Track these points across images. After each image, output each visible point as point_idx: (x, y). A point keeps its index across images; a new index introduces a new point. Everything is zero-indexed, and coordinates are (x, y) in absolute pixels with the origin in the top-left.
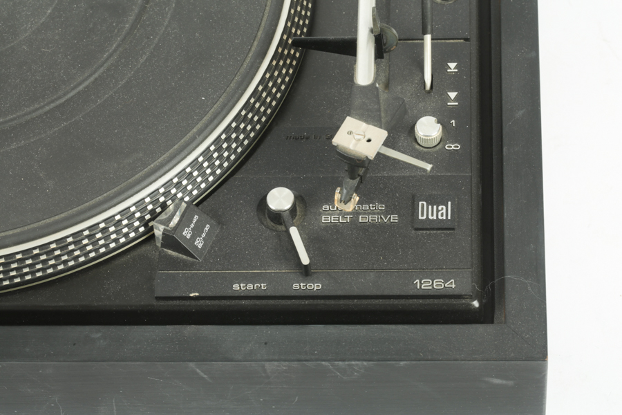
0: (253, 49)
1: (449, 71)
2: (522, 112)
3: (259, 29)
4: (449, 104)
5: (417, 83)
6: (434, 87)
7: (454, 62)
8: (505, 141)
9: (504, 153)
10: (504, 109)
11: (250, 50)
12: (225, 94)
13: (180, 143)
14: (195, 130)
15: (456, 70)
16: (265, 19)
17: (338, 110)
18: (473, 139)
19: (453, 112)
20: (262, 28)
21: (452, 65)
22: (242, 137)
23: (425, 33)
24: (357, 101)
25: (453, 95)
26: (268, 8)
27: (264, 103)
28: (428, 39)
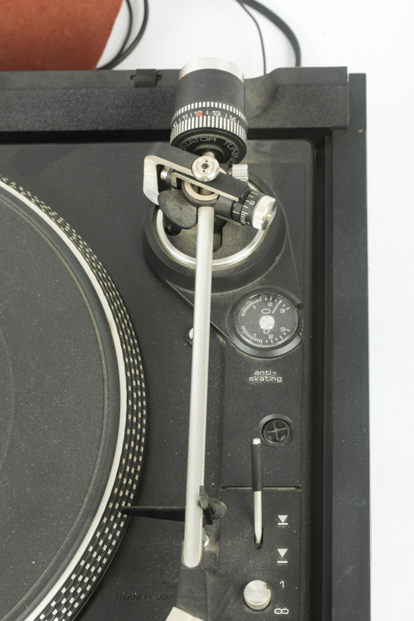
0: (84, 506)
1: (279, 524)
2: (351, 568)
3: (90, 483)
4: (278, 562)
5: (247, 538)
6: (264, 542)
7: (284, 514)
8: (335, 601)
9: (333, 615)
10: (334, 565)
11: (81, 507)
12: (55, 558)
13: (10, 613)
14: (25, 598)
15: (287, 524)
16: (96, 472)
17: (169, 565)
18: (302, 600)
19: (283, 572)
20: (92, 482)
21: (283, 518)
22: (72, 600)
23: (255, 489)
24: (184, 588)
25: (282, 552)
26: (99, 459)
27: (94, 563)
28: (258, 495)
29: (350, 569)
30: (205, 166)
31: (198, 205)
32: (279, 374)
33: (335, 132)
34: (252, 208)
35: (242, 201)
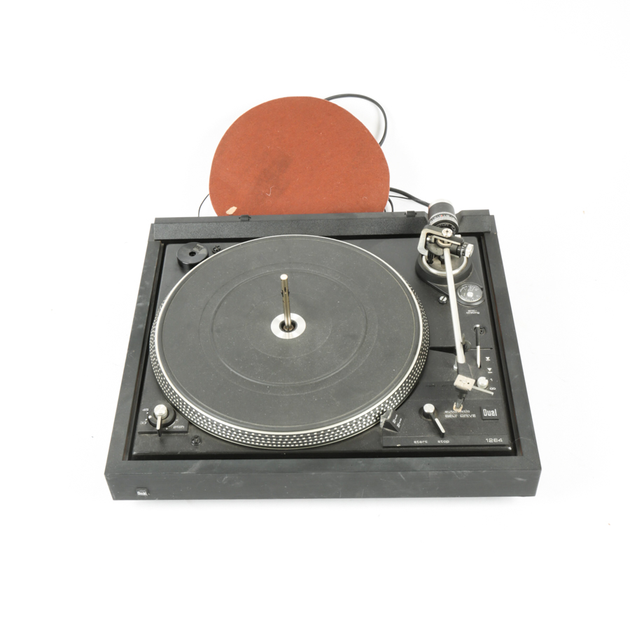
0: (411, 352)
1: (486, 360)
3: (412, 344)
4: (489, 372)
5: (474, 365)
6: (481, 366)
7: (488, 357)
12: (402, 369)
15: (489, 360)
16: (414, 340)
18: (500, 386)
19: (491, 376)
23: (477, 345)
25: (490, 369)
27: (414, 376)
28: (479, 347)
29: (516, 376)
30: (447, 232)
31: (443, 248)
32: (478, 311)
33: (485, 235)
34: (465, 248)
35: (462, 245)
